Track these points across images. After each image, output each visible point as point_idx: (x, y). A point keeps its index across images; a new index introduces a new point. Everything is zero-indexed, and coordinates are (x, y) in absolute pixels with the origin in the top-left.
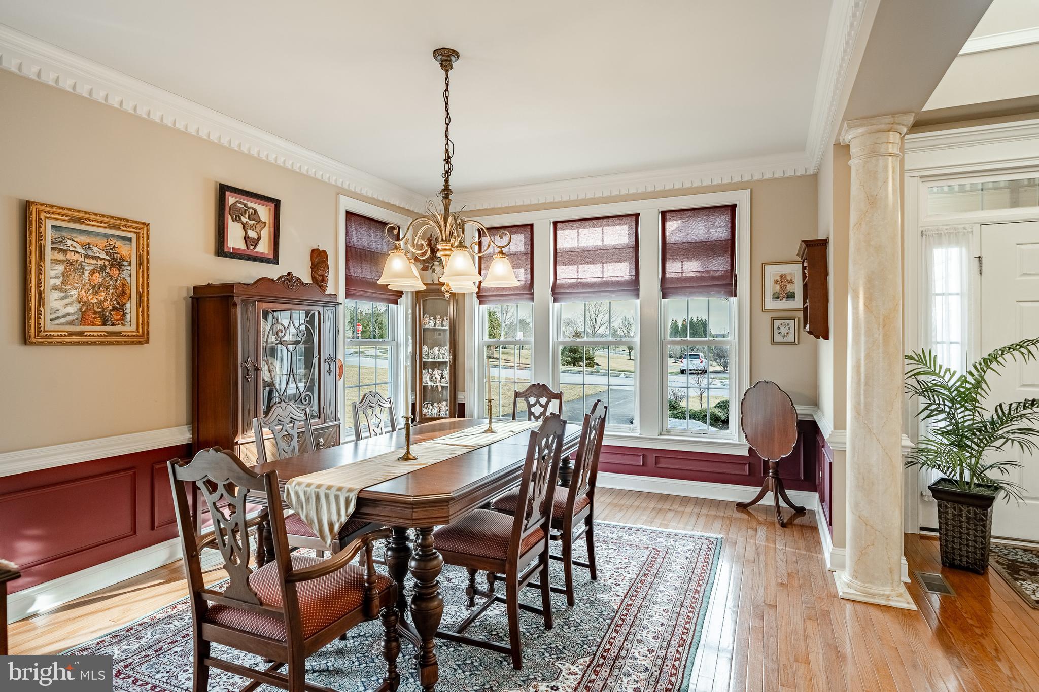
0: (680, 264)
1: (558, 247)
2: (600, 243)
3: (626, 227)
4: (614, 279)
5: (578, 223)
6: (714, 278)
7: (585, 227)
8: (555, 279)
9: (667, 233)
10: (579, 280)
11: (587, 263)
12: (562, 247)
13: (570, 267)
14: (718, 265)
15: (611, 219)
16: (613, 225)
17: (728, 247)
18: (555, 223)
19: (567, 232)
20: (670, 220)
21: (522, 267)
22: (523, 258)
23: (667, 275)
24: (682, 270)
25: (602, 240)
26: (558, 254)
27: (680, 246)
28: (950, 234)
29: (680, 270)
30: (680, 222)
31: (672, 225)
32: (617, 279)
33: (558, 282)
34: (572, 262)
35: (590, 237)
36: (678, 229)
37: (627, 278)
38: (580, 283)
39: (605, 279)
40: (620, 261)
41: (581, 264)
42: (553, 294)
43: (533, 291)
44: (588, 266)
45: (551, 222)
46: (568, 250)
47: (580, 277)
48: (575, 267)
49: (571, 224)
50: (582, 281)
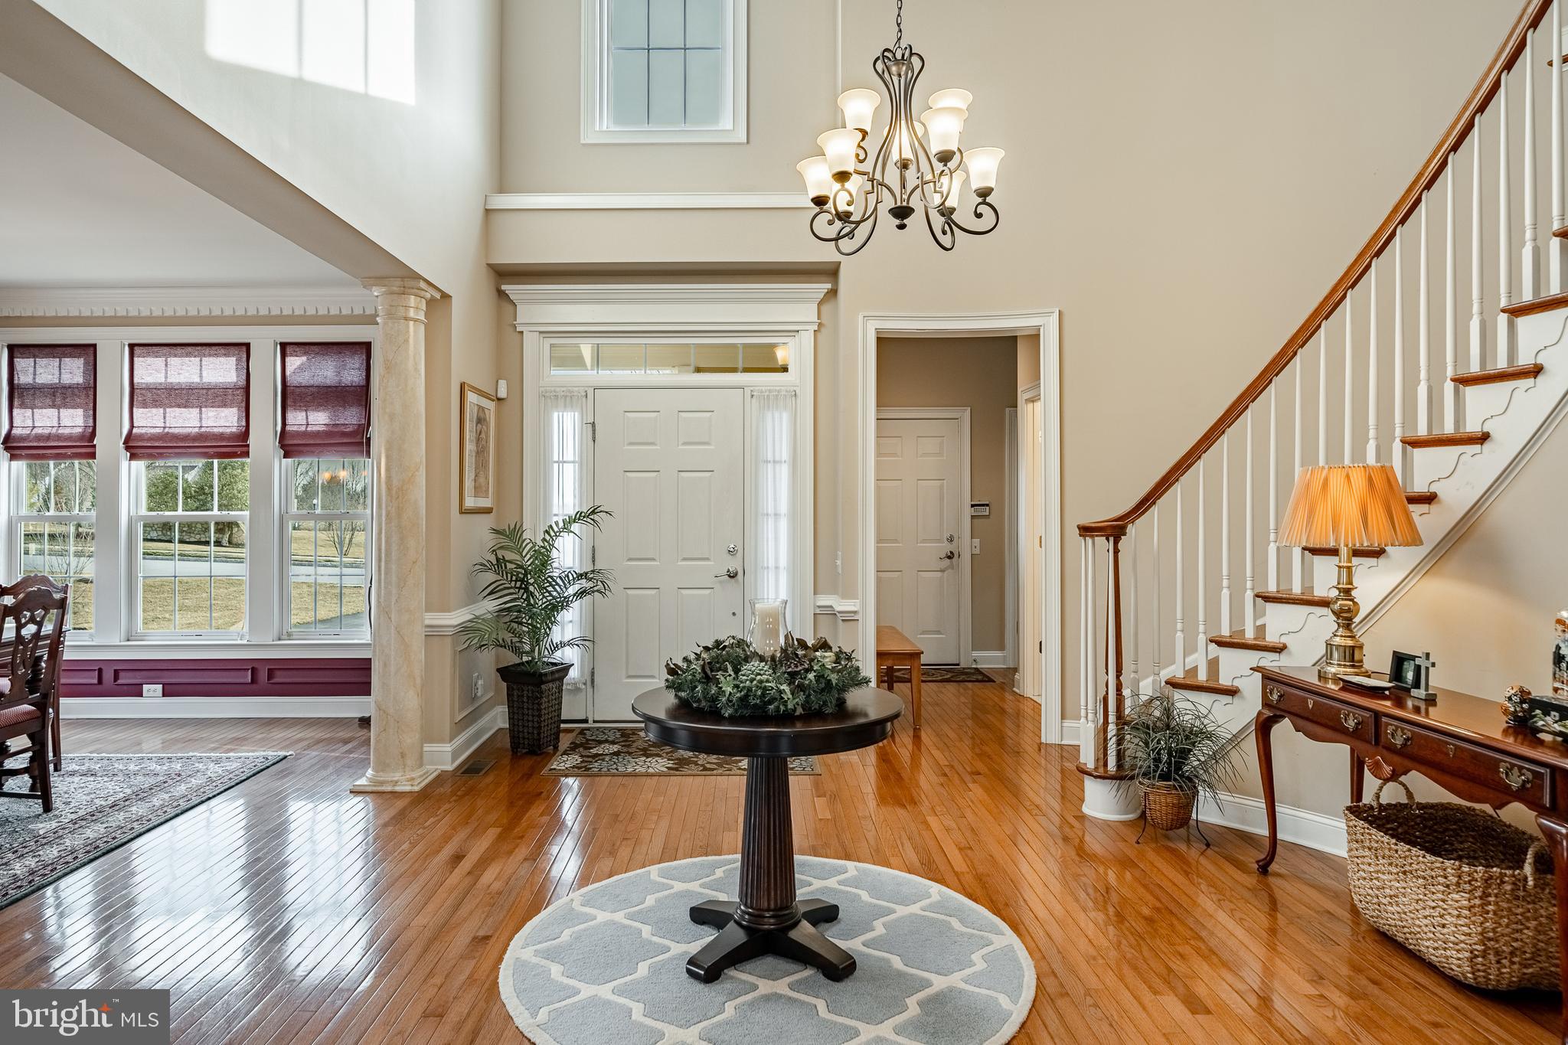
0: (304, 414)
1: (136, 380)
2: (196, 379)
3: (232, 360)
4: (216, 430)
5: (166, 350)
6: (344, 434)
7: (175, 356)
8: (132, 426)
9: (288, 373)
10: (167, 430)
11: (179, 406)
12: (143, 381)
13: (154, 410)
14: (350, 417)
15: (214, 348)
16: (216, 355)
17: (361, 395)
18: (132, 347)
19: (150, 360)
20: (291, 355)
21: (81, 407)
22: (84, 394)
23: (288, 428)
24: (307, 422)
25: (201, 376)
26: (136, 391)
27: (303, 390)
28: (566, 397)
29: (305, 422)
30: (304, 358)
31: (294, 362)
32: (221, 430)
33: (135, 431)
34: (156, 403)
35: (184, 371)
36: (301, 368)
37: (234, 430)
38: (168, 433)
39: (203, 430)
40: (224, 405)
41: (171, 407)
42: (127, 448)
43: (95, 443)
44: (180, 409)
45: (124, 345)
46: (151, 387)
47: (168, 425)
48: (161, 410)
49: (155, 349)
50: (171, 431)
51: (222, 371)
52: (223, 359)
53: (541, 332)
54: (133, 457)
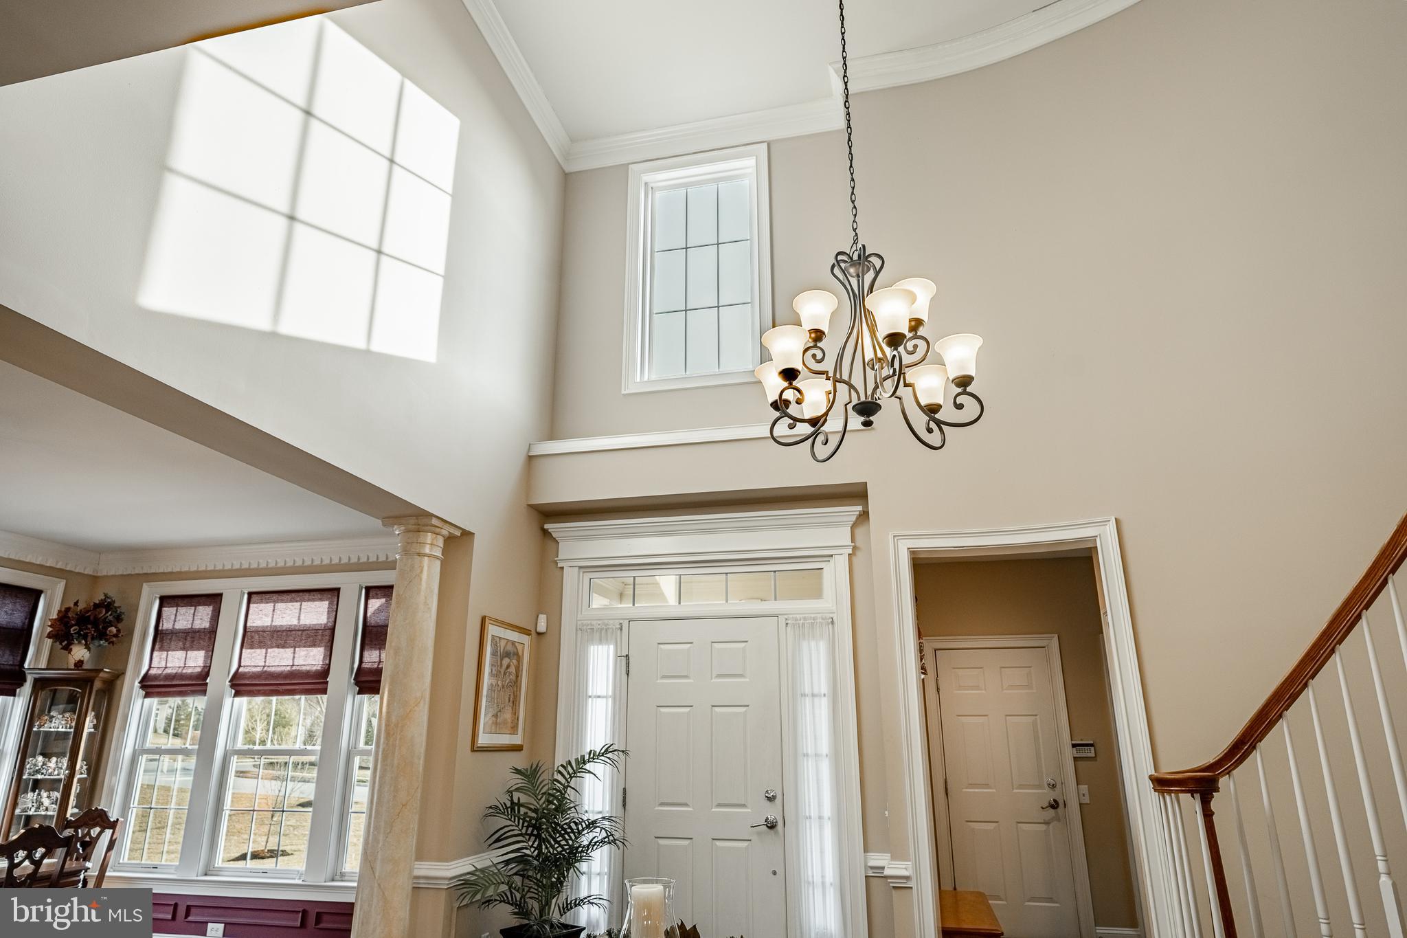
0: (377, 652)
1: (248, 624)
2: (295, 622)
3: (325, 604)
4: (304, 668)
5: (275, 597)
7: (282, 601)
8: (240, 666)
9: (369, 614)
10: (265, 669)
11: (278, 646)
12: (254, 624)
13: (258, 651)
15: (312, 594)
16: (313, 600)
18: (250, 594)
19: (262, 606)
20: (373, 598)
21: (202, 649)
22: (207, 638)
23: (364, 665)
24: (380, 659)
25: (299, 619)
26: (248, 634)
27: (379, 629)
28: (601, 630)
29: (377, 660)
30: (382, 600)
31: (374, 604)
32: (308, 668)
33: (241, 669)
34: (262, 645)
35: (287, 615)
36: (379, 610)
37: (319, 668)
38: (266, 671)
39: (294, 668)
40: (314, 645)
41: (272, 647)
42: (233, 686)
43: (208, 681)
44: (279, 649)
45: (244, 593)
46: (259, 629)
47: (267, 664)
48: (264, 650)
49: (268, 596)
50: (269, 669)
51: (315, 614)
52: (317, 603)
53: (580, 567)
54: (237, 694)
